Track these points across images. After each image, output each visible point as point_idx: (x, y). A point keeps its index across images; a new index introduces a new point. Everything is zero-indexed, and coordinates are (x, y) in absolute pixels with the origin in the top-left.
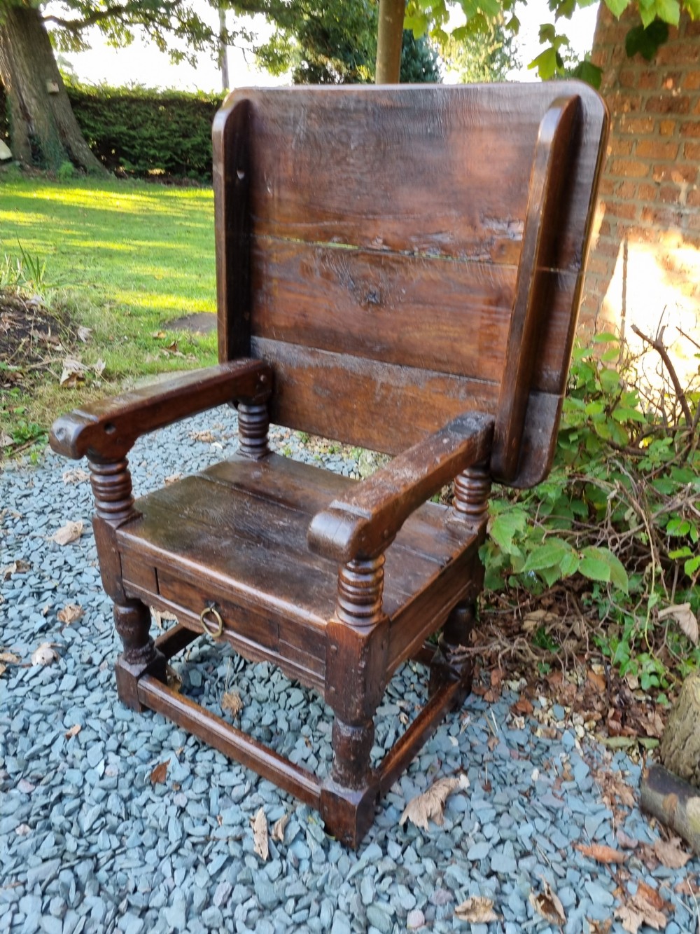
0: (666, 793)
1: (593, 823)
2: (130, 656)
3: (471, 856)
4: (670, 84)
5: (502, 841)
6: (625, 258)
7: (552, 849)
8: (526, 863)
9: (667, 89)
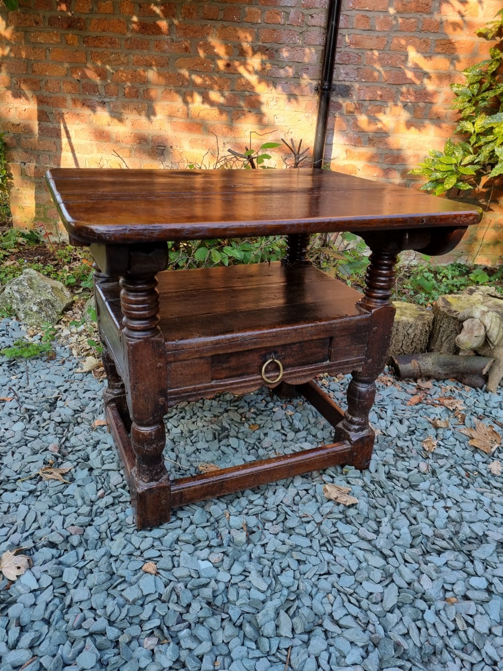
0: (410, 362)
1: (396, 394)
2: (157, 474)
3: (394, 435)
4: (63, 7)
5: (391, 423)
6: (69, 137)
7: (403, 412)
8: (406, 423)
9: (62, 11)
